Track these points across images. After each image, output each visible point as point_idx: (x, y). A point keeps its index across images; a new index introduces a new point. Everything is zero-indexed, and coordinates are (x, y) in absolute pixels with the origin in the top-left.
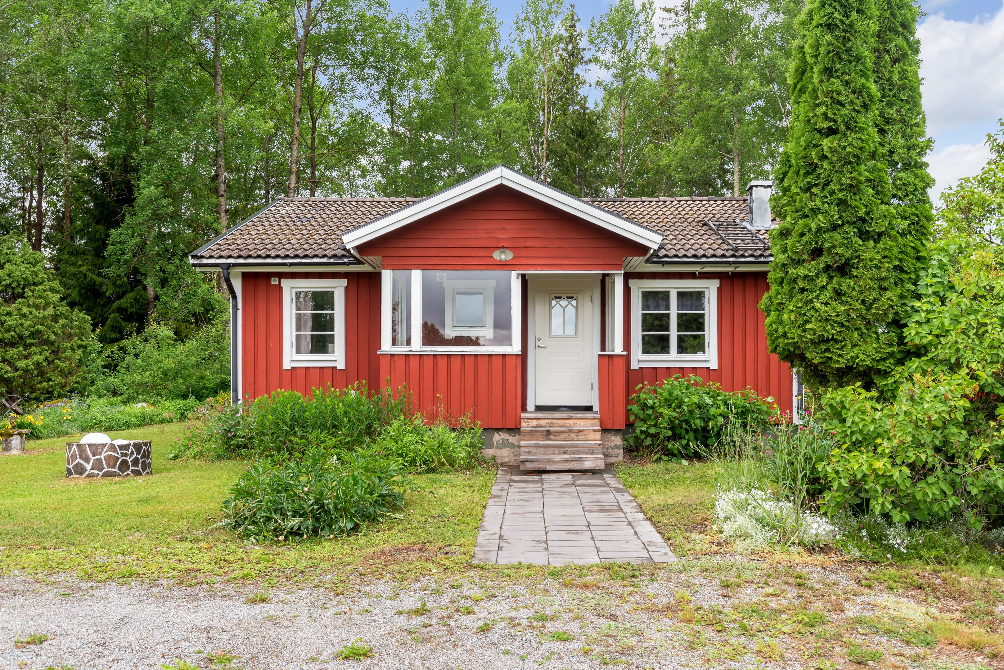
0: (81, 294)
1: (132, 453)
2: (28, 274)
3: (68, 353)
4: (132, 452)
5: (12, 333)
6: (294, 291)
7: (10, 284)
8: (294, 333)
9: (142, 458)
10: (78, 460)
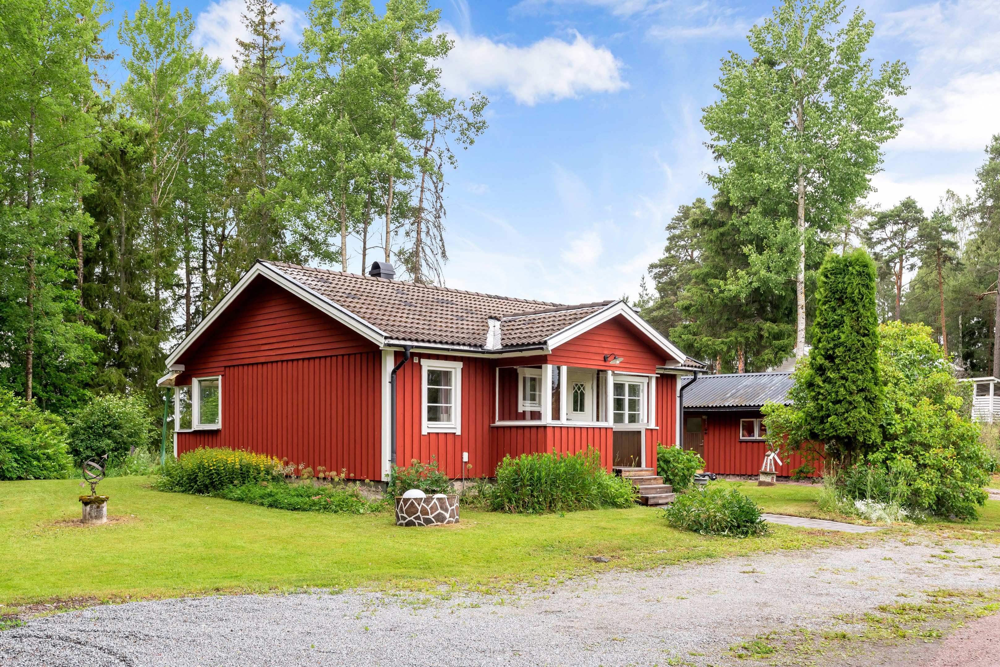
8: (428, 405)
10: (439, 511)
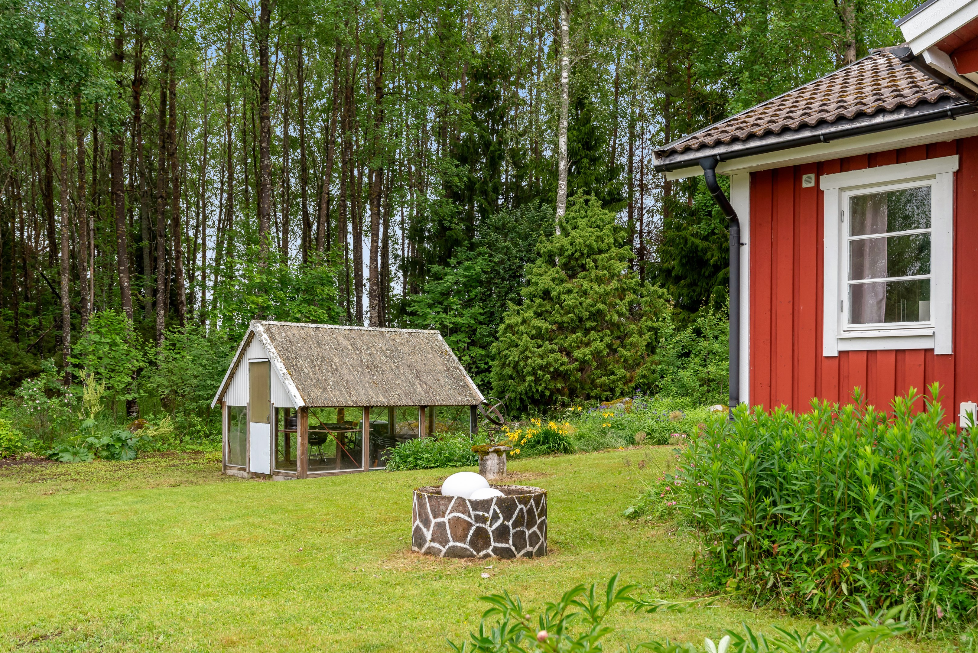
0: (682, 265)
1: (495, 517)
2: (592, 241)
3: (634, 339)
4: (495, 514)
5: (571, 315)
6: (847, 195)
7: (573, 254)
8: (847, 282)
9: (515, 525)
